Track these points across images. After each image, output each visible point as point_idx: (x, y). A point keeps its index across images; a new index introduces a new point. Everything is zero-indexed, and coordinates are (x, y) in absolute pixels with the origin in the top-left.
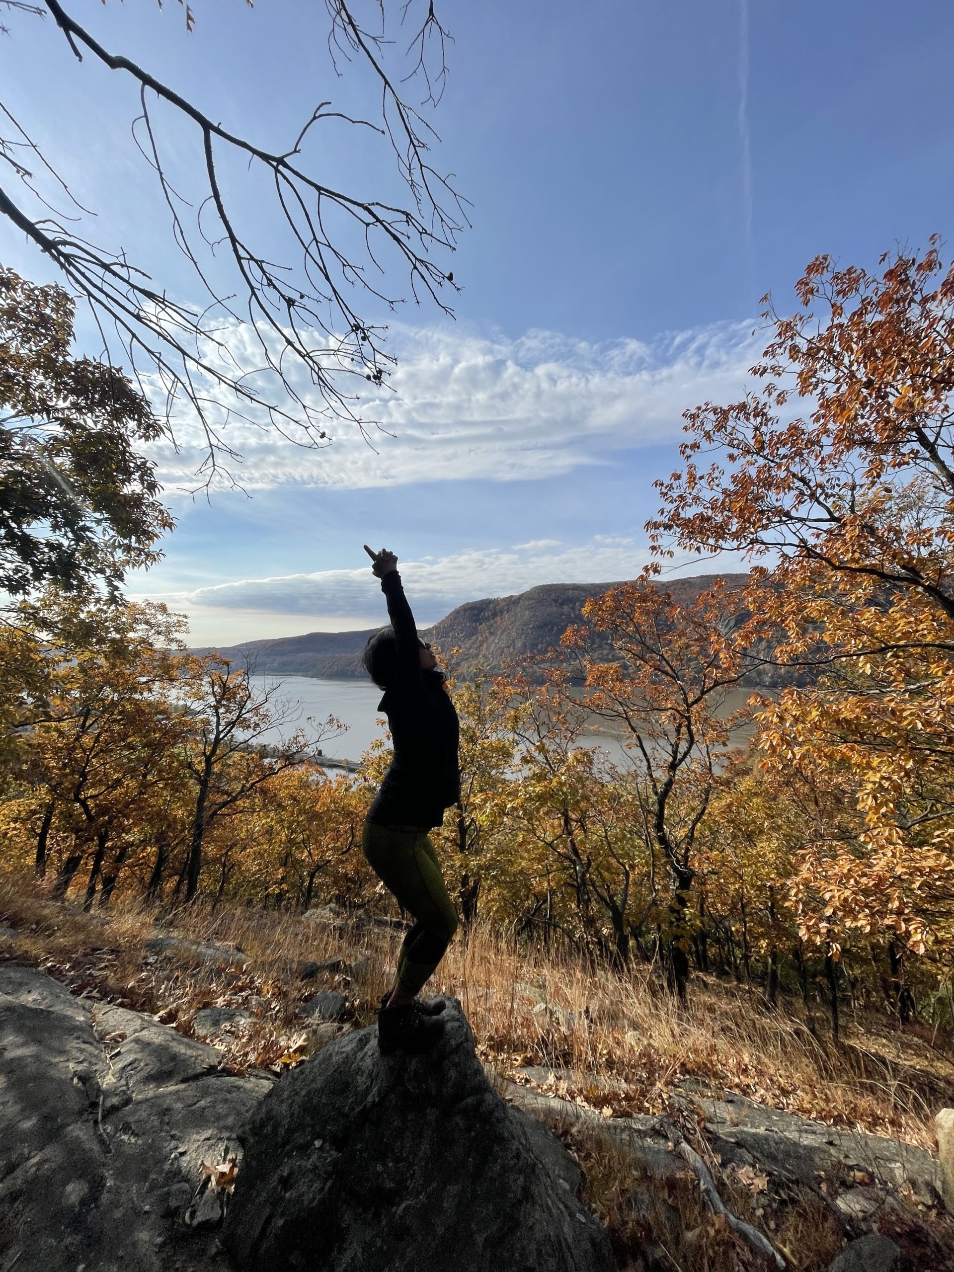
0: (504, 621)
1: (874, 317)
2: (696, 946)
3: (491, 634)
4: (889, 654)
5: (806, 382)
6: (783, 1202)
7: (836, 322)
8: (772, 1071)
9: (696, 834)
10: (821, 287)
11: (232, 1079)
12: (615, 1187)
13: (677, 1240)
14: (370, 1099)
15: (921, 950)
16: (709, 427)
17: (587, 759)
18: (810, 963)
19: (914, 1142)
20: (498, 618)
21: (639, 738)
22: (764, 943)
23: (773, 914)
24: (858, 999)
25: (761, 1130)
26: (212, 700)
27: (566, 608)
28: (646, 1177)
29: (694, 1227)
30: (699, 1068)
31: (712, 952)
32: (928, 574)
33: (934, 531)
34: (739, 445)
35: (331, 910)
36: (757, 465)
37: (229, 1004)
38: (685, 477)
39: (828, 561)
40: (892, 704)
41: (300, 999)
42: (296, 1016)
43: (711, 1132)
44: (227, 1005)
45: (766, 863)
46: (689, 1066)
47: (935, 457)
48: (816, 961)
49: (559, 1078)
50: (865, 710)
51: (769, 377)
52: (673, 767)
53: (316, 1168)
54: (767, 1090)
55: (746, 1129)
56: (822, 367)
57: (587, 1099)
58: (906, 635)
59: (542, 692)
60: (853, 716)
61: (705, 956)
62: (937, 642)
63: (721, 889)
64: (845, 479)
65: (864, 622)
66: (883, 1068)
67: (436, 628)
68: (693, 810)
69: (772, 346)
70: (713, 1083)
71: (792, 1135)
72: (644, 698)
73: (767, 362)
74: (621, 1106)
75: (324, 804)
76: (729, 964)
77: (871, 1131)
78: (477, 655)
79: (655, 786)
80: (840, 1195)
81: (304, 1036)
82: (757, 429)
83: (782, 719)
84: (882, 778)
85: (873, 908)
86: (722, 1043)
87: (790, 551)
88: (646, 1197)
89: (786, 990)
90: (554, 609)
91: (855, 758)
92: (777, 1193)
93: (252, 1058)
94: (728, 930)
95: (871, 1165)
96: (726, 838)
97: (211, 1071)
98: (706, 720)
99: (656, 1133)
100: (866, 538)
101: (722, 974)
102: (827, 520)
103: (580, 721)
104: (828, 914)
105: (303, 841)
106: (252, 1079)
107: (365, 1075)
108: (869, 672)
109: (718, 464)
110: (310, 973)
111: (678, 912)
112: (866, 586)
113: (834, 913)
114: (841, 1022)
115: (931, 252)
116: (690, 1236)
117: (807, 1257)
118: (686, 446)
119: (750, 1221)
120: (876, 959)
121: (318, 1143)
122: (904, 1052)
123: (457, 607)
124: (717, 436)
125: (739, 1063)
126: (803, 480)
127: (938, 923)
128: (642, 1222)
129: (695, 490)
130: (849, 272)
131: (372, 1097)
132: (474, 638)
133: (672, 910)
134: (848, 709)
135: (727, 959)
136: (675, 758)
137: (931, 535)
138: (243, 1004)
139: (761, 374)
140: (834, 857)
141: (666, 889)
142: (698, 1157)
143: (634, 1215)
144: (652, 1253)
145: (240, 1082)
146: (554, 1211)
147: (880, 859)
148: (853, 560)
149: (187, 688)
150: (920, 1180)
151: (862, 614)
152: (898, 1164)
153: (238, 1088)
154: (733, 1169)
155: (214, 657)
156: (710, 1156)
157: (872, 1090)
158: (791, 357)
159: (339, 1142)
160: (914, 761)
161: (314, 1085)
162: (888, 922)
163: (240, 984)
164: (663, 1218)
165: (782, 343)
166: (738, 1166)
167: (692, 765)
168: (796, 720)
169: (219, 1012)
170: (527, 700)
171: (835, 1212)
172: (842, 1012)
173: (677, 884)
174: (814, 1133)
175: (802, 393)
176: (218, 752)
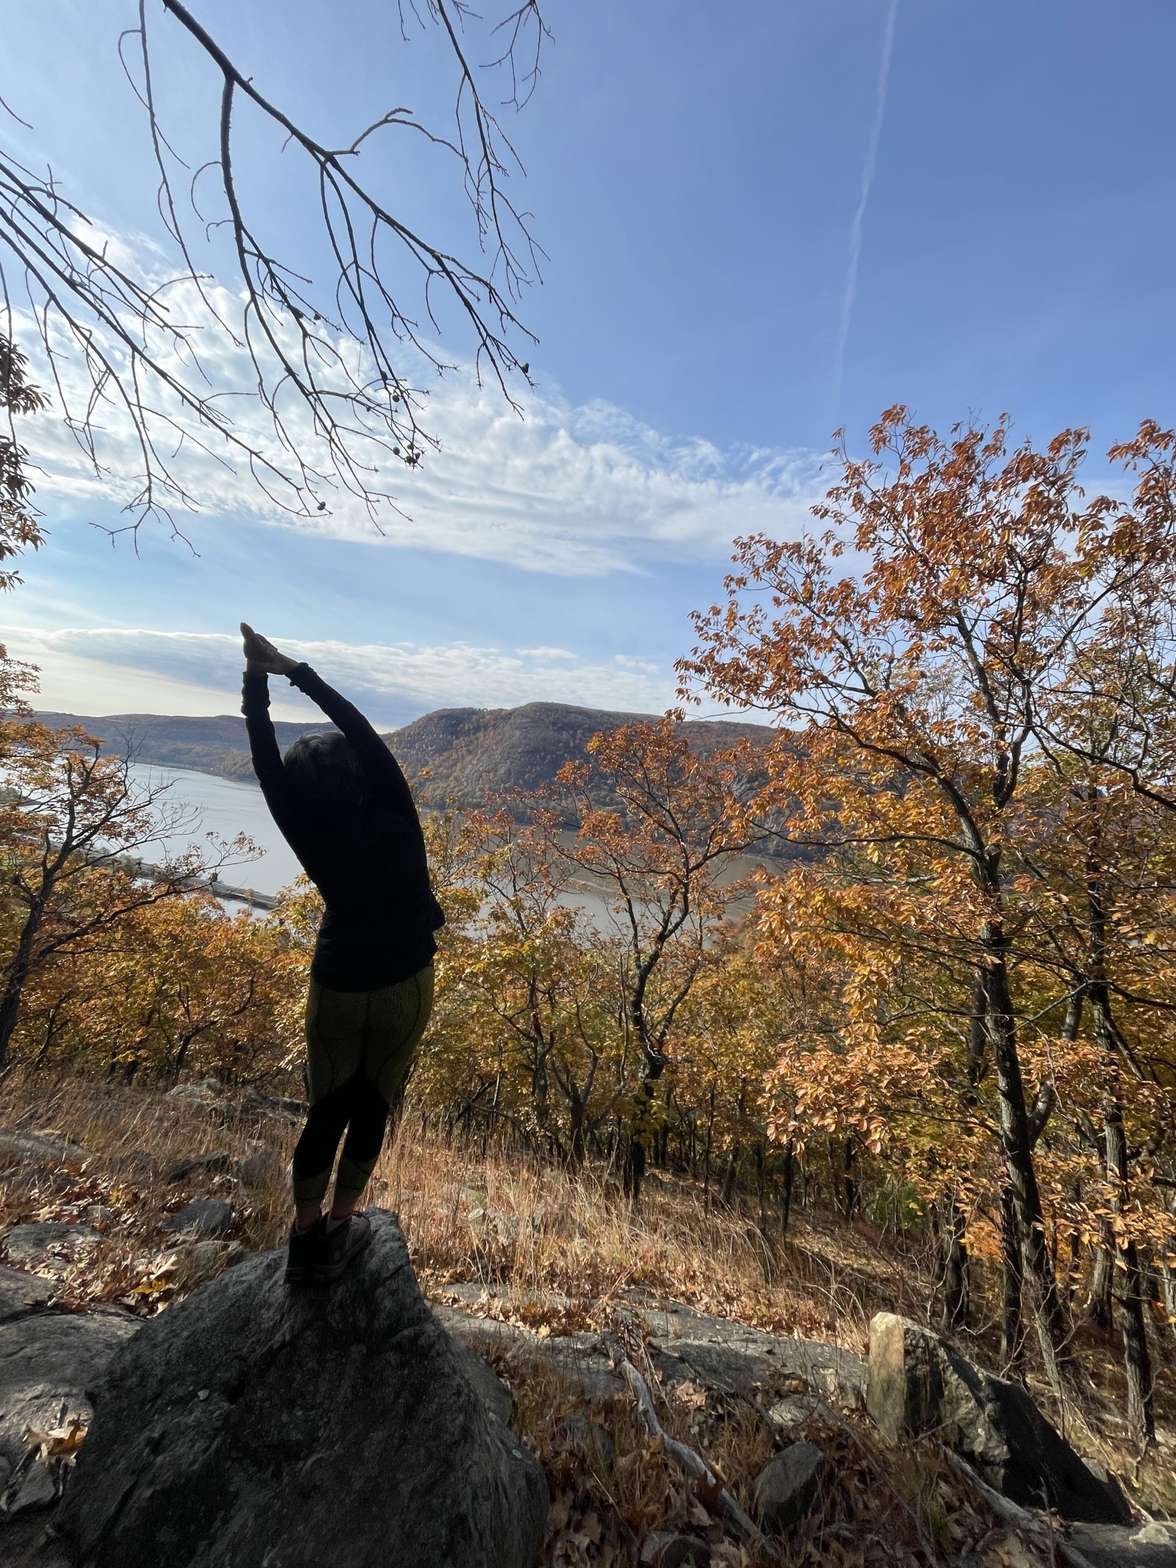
0: (487, 739)
1: (936, 486)
2: (656, 1140)
3: (470, 752)
4: (898, 844)
5: (865, 538)
6: (720, 1418)
7: (901, 482)
8: (719, 1277)
9: (675, 1016)
10: (893, 439)
11: (69, 1317)
12: (550, 1415)
13: (611, 1467)
14: (278, 1337)
15: (878, 1149)
16: (760, 562)
17: (567, 921)
18: (771, 1159)
19: (847, 1346)
20: (481, 734)
21: (629, 901)
22: (727, 1139)
23: (742, 1108)
24: (809, 1196)
25: (704, 1342)
26: (64, 792)
27: (565, 735)
28: (584, 1402)
29: (629, 1452)
30: (646, 1277)
31: (672, 1146)
32: (944, 764)
33: (956, 724)
34: (787, 588)
35: (209, 1086)
36: (801, 616)
37: (57, 1217)
38: (724, 614)
39: (856, 736)
40: (892, 897)
41: (164, 1208)
42: (159, 1232)
43: (655, 1348)
44: (54, 1219)
45: (745, 1053)
46: (636, 1276)
47: (969, 648)
48: (776, 1158)
49: (493, 1296)
50: (867, 899)
51: (829, 522)
52: (662, 938)
53: (199, 1423)
54: (712, 1297)
55: (689, 1341)
56: (882, 524)
57: (524, 1319)
58: (916, 825)
59: (526, 835)
60: (854, 905)
61: (664, 1152)
62: (943, 837)
63: (694, 1079)
64: (885, 649)
65: (879, 806)
66: (825, 1269)
67: (398, 734)
68: (676, 988)
69: (838, 489)
70: (658, 1292)
71: (735, 1345)
72: (642, 858)
73: (830, 504)
74: (561, 1324)
75: (216, 948)
76: (688, 1160)
77: (807, 1336)
78: (447, 777)
79: (638, 958)
80: (773, 1405)
81: (173, 1259)
82: (808, 576)
83: (785, 900)
84: (871, 971)
85: (841, 1106)
86: (672, 1248)
87: (821, 720)
88: (582, 1424)
89: (744, 1188)
90: (550, 734)
91: (848, 949)
92: (714, 1408)
93: (97, 1288)
94: (691, 1124)
95: (806, 1372)
96: (706, 1021)
97: (38, 1307)
98: (704, 888)
99: (596, 1350)
100: (895, 718)
101: (680, 1171)
102: (861, 691)
103: (565, 874)
104: (798, 1112)
105: (179, 995)
106: (97, 1316)
107: (273, 1310)
108: (875, 860)
109: (763, 606)
110: (181, 1174)
111: (644, 1103)
112: (888, 770)
113: (804, 1112)
114: (791, 1220)
115: (999, 432)
116: (623, 1462)
117: (737, 1471)
118: (732, 579)
119: (685, 1441)
120: (832, 1153)
121: (202, 1394)
122: (845, 1251)
123: (430, 711)
124: (766, 575)
125: (687, 1270)
126: (845, 642)
127: (896, 1121)
128: (576, 1451)
129: (734, 631)
130: (923, 430)
131: (284, 1333)
132: (446, 754)
133: (637, 1100)
134: (850, 897)
135: (686, 1154)
136: (665, 928)
137: (954, 727)
138: (79, 1216)
139: (822, 517)
140: (812, 1050)
141: (634, 1076)
142: (639, 1376)
143: (567, 1445)
144: (584, 1485)
145: (81, 1321)
146: (492, 1449)
147: (855, 1056)
148: (881, 739)
149: (25, 769)
150: (848, 1384)
151: (879, 797)
152: (831, 1370)
153: (77, 1328)
154: (673, 1387)
155: (76, 733)
156: (652, 1374)
157: (813, 1295)
158: (854, 505)
159: (233, 1392)
160: (903, 956)
161: (202, 1325)
162: (852, 1120)
163: (76, 1189)
164: (599, 1445)
165: (848, 489)
166: (678, 1383)
167: (682, 938)
168: (799, 903)
169: (47, 1229)
170: (507, 842)
171: (767, 1424)
172: (793, 1210)
173: (647, 1071)
174: (755, 1341)
175: (859, 547)
176: (66, 864)
